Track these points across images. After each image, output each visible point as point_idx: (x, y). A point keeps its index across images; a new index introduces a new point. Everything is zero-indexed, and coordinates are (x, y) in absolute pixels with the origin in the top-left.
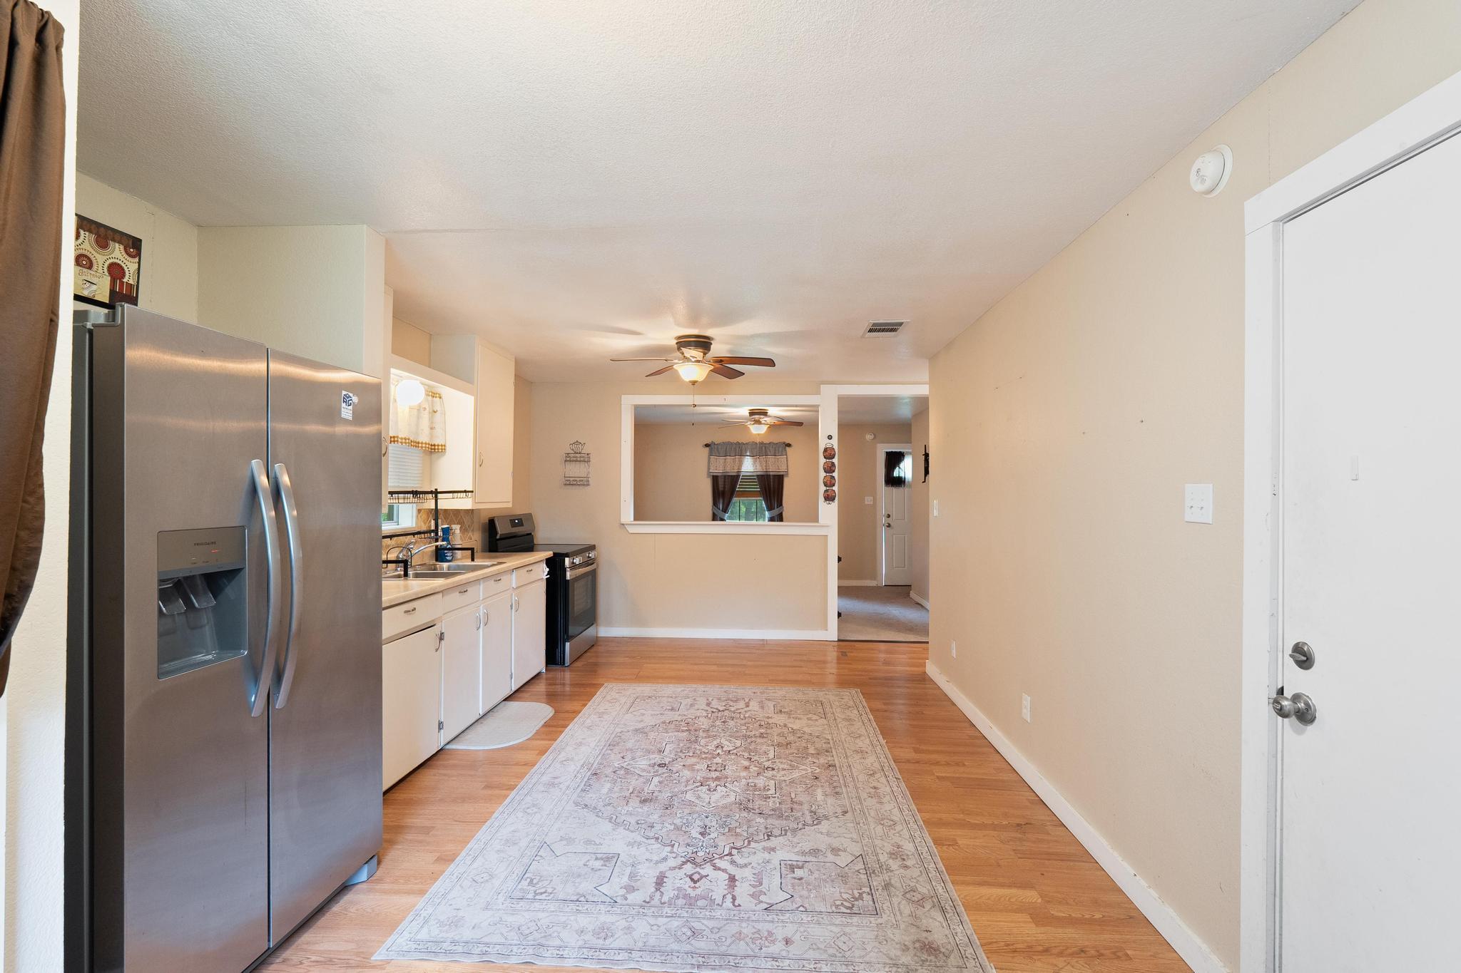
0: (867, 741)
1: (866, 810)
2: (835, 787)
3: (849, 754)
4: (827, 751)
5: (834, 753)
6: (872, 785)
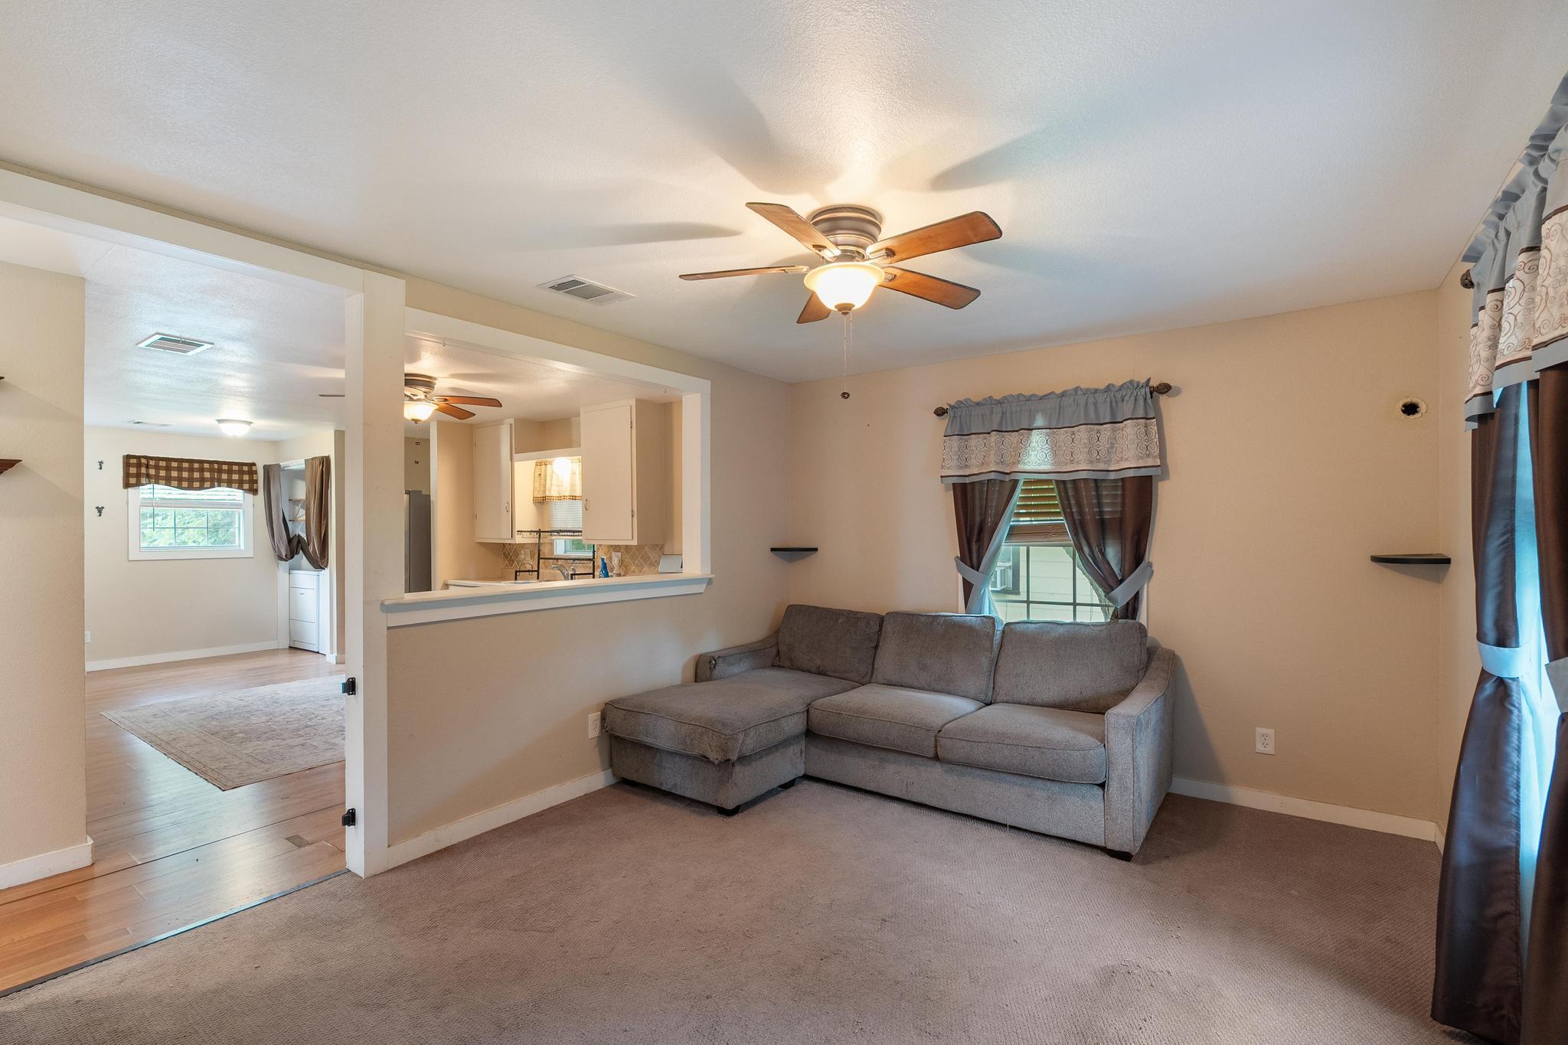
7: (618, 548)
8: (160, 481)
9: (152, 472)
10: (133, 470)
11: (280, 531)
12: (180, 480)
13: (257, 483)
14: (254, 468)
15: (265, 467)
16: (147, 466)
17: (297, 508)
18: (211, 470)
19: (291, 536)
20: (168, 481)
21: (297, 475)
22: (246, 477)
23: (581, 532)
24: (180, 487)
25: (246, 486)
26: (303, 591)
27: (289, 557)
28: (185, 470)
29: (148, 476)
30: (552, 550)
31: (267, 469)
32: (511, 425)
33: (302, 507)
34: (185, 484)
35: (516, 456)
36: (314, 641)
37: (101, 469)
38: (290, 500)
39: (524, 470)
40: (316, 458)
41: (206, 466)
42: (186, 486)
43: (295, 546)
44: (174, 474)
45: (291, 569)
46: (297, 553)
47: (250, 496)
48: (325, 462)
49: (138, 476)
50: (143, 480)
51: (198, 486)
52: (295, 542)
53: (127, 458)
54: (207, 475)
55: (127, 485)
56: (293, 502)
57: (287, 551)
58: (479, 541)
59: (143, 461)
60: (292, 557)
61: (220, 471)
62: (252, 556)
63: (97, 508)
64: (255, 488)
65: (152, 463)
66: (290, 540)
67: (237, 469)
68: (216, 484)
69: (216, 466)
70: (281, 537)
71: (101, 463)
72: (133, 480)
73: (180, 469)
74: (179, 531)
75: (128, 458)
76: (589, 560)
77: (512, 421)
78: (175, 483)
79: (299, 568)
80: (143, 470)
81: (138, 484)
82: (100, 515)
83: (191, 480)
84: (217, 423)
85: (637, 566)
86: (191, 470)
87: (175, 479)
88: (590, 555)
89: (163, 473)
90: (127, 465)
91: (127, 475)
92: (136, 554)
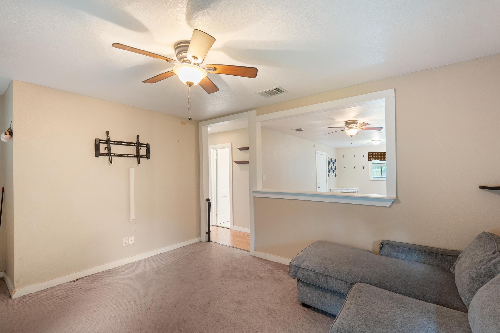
8: (376, 159)
9: (374, 156)
12: (381, 158)
20: (378, 158)
24: (381, 160)
28: (382, 155)
29: (374, 158)
34: (382, 159)
37: (363, 157)
42: (383, 160)
44: (379, 156)
53: (369, 153)
55: (369, 160)
63: (363, 167)
65: (374, 154)
71: (364, 155)
72: (370, 159)
73: (378, 155)
78: (380, 159)
80: (372, 156)
81: (371, 160)
82: (364, 169)
84: (371, 141)
86: (381, 155)
87: (380, 158)
89: (377, 157)
90: (369, 155)
91: (369, 158)
92: (371, 178)
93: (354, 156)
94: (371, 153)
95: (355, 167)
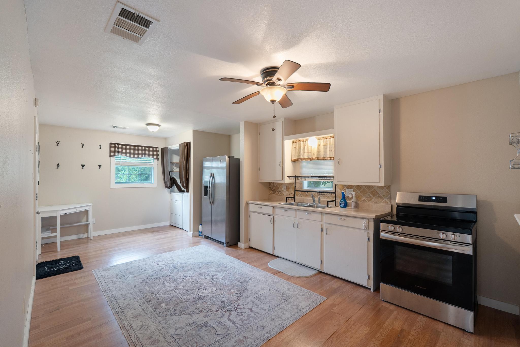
0: (134, 326)
1: (127, 290)
2: (143, 293)
3: (143, 312)
4: (155, 308)
5: (151, 309)
6: (126, 300)
7: (351, 187)
8: (123, 154)
9: (120, 150)
10: (113, 149)
11: (168, 175)
12: (130, 153)
13: (159, 155)
14: (158, 149)
15: (162, 149)
16: (118, 148)
17: (173, 166)
18: (142, 150)
19: (171, 178)
20: (126, 154)
21: (175, 152)
22: (155, 153)
23: (334, 177)
24: (130, 157)
25: (155, 157)
26: (176, 202)
27: (171, 187)
28: (132, 149)
29: (118, 152)
30: (301, 187)
31: (163, 150)
32: (282, 121)
33: (175, 166)
35: (285, 137)
36: (181, 223)
37: (100, 149)
38: (171, 163)
39: (288, 144)
40: (185, 143)
41: (140, 148)
42: (133, 156)
43: (173, 182)
44: (128, 151)
45: (171, 192)
46: (173, 185)
47: (156, 161)
48: (189, 144)
49: (115, 152)
50: (116, 154)
51: (137, 156)
52: (173, 180)
54: (140, 152)
55: (110, 156)
56: (172, 163)
57: (170, 185)
58: (260, 181)
59: (117, 145)
60: (172, 187)
61: (145, 150)
62: (157, 186)
63: (99, 165)
64: (158, 157)
65: (120, 146)
66: (171, 179)
67: (152, 149)
68: (144, 155)
69: (144, 148)
70: (168, 178)
71: (100, 146)
72: (112, 154)
73: (130, 149)
74: (129, 175)
75: (111, 144)
76: (332, 193)
77: (283, 120)
78: (128, 155)
79: (174, 192)
80: (117, 149)
82: (100, 169)
83: (134, 154)
84: (146, 125)
85: (367, 197)
86: (134, 150)
88: (332, 190)
89: (124, 151)
90: (111, 147)
91: (111, 151)
92: (113, 185)
93: (83, 145)
94: (115, 144)
95: (83, 166)
